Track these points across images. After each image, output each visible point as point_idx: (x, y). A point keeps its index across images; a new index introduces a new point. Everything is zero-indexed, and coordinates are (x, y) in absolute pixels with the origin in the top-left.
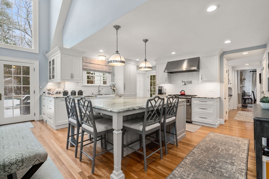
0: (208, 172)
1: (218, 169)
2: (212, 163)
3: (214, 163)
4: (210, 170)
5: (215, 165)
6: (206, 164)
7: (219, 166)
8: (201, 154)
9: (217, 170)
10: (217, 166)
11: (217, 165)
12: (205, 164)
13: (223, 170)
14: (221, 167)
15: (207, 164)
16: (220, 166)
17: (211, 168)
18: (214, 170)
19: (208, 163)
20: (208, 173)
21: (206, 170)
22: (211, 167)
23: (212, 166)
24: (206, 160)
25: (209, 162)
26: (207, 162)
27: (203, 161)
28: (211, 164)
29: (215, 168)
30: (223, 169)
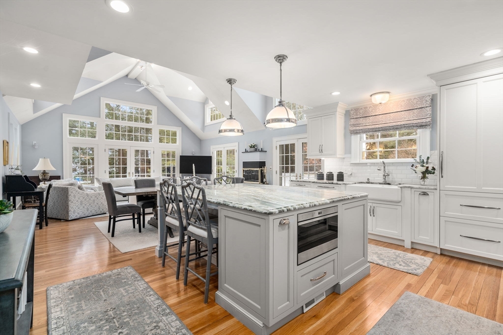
0: (112, 308)
1: (102, 322)
2: (119, 324)
3: (116, 325)
4: (111, 313)
5: (111, 324)
6: (125, 315)
7: (105, 328)
8: (155, 324)
9: (101, 320)
10: (106, 326)
11: (108, 327)
12: (125, 313)
13: (93, 328)
14: (100, 329)
15: (123, 316)
16: (102, 330)
17: (113, 316)
18: (107, 317)
19: (125, 319)
20: (109, 309)
21: (115, 309)
22: (114, 318)
23: (115, 320)
24: (134, 320)
25: (125, 321)
26: (128, 319)
27: (134, 316)
28: (118, 321)
29: (106, 321)
30: (95, 330)
